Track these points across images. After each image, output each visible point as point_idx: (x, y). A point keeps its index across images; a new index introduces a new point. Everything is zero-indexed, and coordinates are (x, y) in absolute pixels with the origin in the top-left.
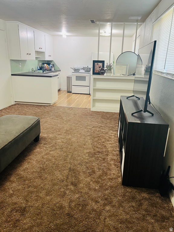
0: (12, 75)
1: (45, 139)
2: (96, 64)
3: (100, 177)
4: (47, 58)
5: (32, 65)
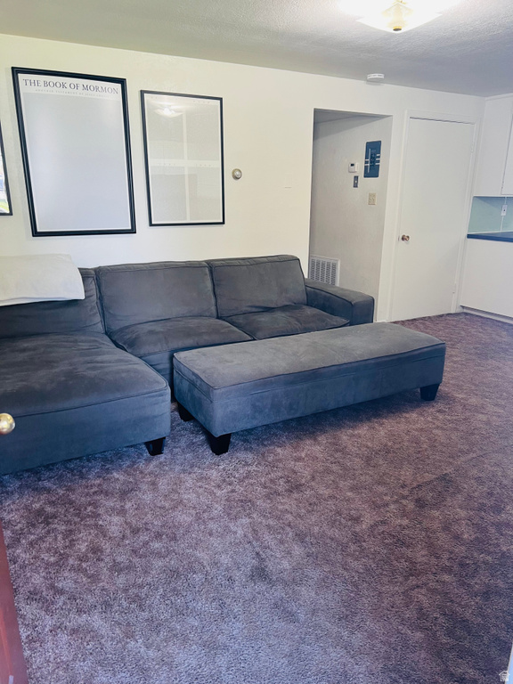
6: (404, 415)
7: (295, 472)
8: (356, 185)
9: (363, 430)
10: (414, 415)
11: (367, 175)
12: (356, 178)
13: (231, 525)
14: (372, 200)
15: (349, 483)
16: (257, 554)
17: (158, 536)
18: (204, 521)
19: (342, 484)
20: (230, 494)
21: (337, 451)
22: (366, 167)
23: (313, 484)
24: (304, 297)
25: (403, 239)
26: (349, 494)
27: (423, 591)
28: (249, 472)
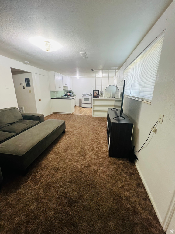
0: (51, 99)
1: (68, 132)
2: (94, 92)
3: (97, 152)
4: (69, 90)
5: (62, 93)
6: (63, 138)
7: (53, 165)
8: (24, 88)
9: (58, 146)
10: (64, 137)
11: (27, 86)
12: (24, 87)
13: (50, 195)
14: (30, 92)
15: (68, 160)
16: (66, 197)
17: (28, 223)
18: (41, 201)
19: (66, 161)
20: (41, 185)
21: (58, 154)
22: (26, 84)
23: (60, 166)
24: (22, 118)
25: (40, 100)
26: (70, 163)
27: (101, 174)
28: (41, 174)
